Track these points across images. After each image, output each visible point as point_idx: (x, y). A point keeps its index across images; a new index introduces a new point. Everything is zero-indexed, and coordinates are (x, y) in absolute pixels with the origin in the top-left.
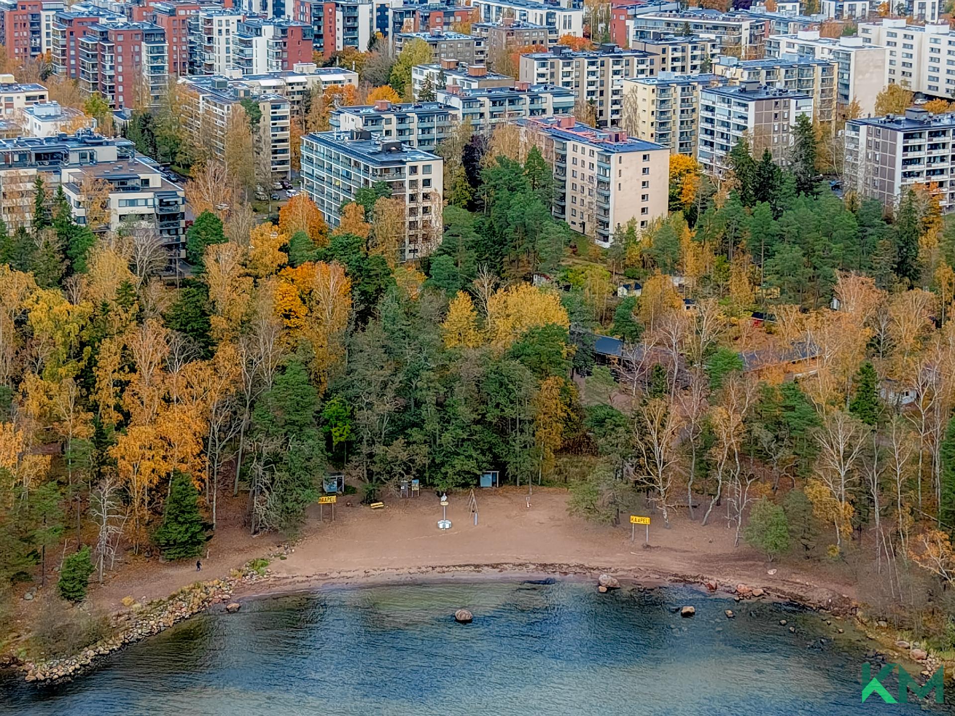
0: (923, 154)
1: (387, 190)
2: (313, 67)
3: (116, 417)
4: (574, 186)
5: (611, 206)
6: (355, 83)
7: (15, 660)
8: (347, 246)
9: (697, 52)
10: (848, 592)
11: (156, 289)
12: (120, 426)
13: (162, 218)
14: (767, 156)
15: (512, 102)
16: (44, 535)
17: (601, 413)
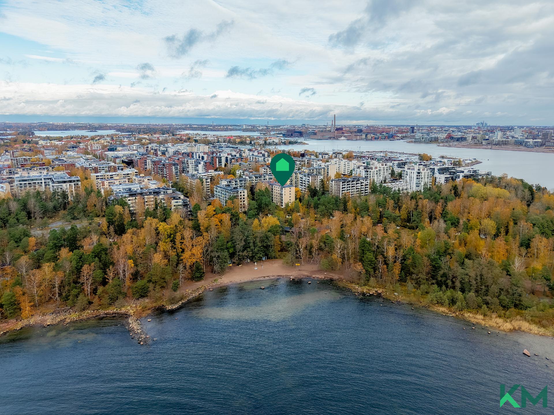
0: (346, 186)
1: (236, 197)
2: (213, 171)
3: (181, 250)
4: (275, 195)
5: (283, 199)
6: (223, 174)
7: (163, 306)
8: (229, 210)
9: (297, 166)
10: (342, 276)
11: (187, 221)
12: (182, 252)
13: (184, 205)
14: (315, 188)
15: (260, 177)
16: (167, 277)
17: (289, 243)
